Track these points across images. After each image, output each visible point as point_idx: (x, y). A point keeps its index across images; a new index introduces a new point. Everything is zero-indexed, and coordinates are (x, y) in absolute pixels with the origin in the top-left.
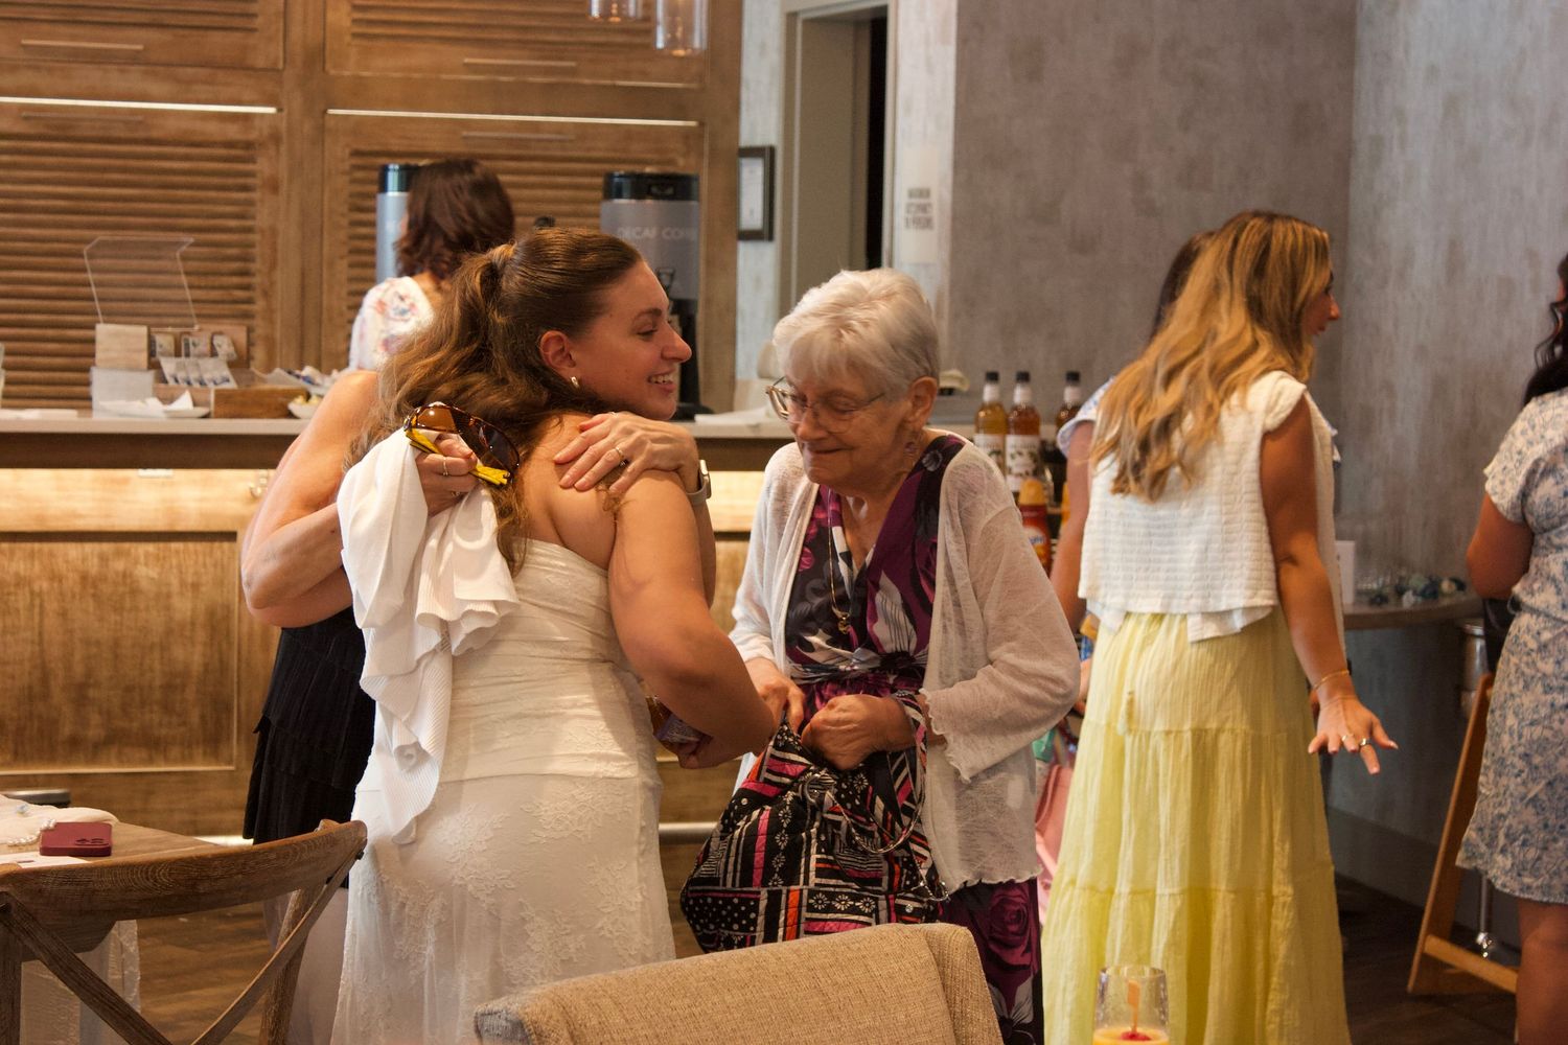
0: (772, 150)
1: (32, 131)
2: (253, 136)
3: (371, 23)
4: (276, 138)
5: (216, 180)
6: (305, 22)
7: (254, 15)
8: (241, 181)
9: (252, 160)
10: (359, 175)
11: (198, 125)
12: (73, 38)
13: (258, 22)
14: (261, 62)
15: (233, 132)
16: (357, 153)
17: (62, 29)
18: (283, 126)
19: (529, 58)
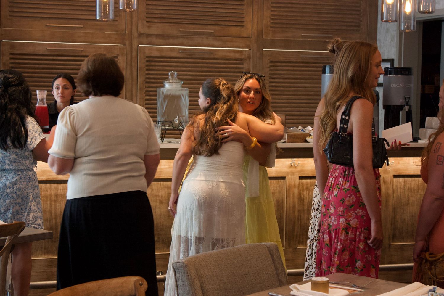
0: (393, 60)
1: (182, 56)
2: (243, 57)
3: (275, 23)
4: (249, 58)
5: (233, 70)
6: (258, 23)
7: (244, 22)
8: (239, 70)
9: (242, 64)
10: (272, 68)
11: (228, 54)
12: (194, 28)
13: (244, 24)
14: (245, 35)
15: (237, 56)
16: (271, 62)
17: (190, 26)
18: (251, 55)
19: (319, 34)
